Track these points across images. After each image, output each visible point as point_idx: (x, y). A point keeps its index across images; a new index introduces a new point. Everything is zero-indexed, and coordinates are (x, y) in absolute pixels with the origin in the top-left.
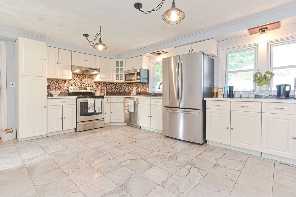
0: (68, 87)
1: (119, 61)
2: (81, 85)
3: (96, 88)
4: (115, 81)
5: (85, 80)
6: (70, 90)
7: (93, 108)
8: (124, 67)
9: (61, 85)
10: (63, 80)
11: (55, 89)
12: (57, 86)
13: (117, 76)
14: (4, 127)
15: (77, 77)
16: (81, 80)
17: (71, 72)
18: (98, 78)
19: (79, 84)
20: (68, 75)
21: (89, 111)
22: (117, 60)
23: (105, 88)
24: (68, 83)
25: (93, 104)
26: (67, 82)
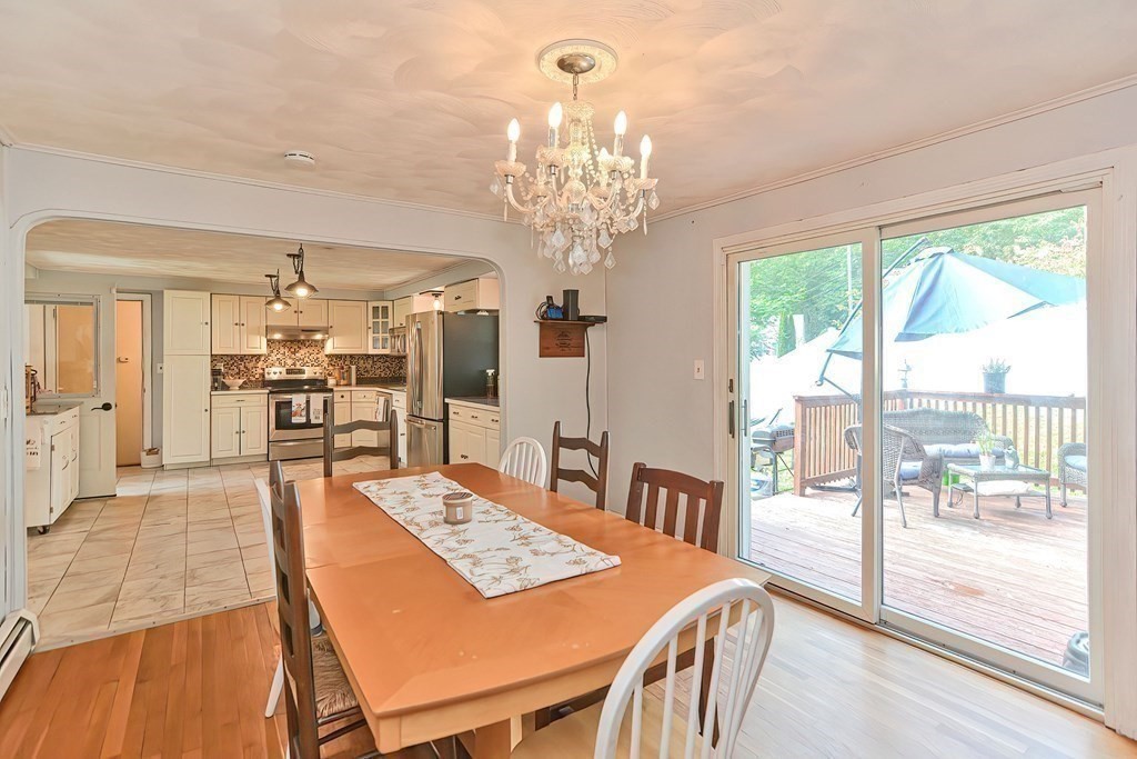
0: (263, 369)
1: (380, 304)
2: (294, 364)
3: (331, 368)
4: (371, 351)
5: (302, 352)
6: (266, 376)
7: (304, 413)
8: (390, 320)
9: (250, 365)
10: (253, 356)
11: (238, 373)
12: (242, 367)
13: (375, 340)
14: (148, 446)
15: (284, 346)
16: (294, 353)
17: (264, 341)
18: (329, 348)
19: (290, 362)
20: (260, 346)
21: (295, 420)
22: (376, 304)
23: (353, 367)
24: (265, 361)
25: (303, 406)
26: (263, 358)
